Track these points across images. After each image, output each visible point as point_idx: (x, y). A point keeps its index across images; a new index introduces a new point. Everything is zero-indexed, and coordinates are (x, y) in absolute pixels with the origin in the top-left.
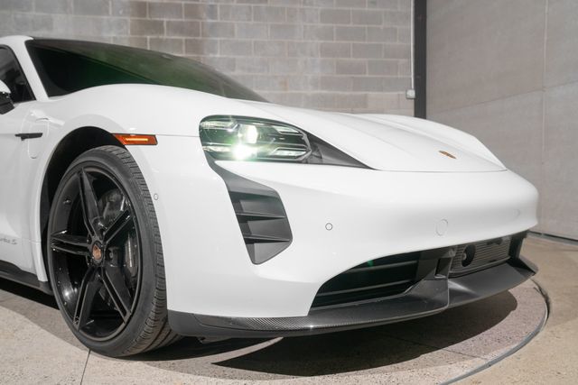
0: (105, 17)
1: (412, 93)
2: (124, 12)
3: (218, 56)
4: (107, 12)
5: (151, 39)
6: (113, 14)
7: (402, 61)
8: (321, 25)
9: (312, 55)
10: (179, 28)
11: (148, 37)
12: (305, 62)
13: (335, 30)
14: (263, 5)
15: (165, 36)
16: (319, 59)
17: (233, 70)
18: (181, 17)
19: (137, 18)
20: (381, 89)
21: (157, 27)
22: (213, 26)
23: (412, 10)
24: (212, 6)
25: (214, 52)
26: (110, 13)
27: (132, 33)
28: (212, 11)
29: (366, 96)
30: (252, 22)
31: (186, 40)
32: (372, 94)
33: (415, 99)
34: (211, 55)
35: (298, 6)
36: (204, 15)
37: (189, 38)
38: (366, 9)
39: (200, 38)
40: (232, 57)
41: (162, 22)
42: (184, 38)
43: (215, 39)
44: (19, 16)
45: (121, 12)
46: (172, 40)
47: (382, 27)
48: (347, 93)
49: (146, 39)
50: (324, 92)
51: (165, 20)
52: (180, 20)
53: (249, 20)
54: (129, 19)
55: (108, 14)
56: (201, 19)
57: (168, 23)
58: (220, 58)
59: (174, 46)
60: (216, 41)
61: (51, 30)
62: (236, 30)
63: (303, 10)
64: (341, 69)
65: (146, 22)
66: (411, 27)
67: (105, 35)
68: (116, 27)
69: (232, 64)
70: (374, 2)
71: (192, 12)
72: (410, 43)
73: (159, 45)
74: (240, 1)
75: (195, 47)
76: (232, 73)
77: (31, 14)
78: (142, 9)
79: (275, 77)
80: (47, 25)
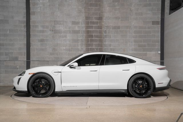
1: (159, 52)
3: (107, 43)
7: (157, 43)
8: (134, 34)
9: (132, 42)
10: (97, 36)
11: (89, 39)
12: (130, 44)
13: (138, 36)
14: (119, 30)
15: (93, 39)
16: (133, 43)
17: (111, 47)
18: (98, 34)
20: (151, 51)
21: (92, 36)
22: (106, 35)
23: (160, 29)
24: (105, 30)
27: (85, 38)
28: (105, 32)
29: (146, 53)
30: (116, 34)
31: (99, 39)
32: (148, 52)
33: (161, 54)
34: (105, 43)
35: (128, 30)
38: (147, 30)
39: (102, 39)
40: (110, 43)
41: (93, 35)
42: (98, 39)
44: (59, 35)
45: (83, 33)
46: (95, 39)
47: (151, 34)
48: (141, 52)
50: (135, 52)
53: (115, 34)
54: (85, 34)
55: (80, 34)
56: (103, 34)
59: (96, 41)
60: (106, 39)
61: (66, 38)
62: (111, 37)
63: (129, 31)
64: (140, 46)
65: (89, 35)
66: (160, 34)
67: (79, 39)
68: (82, 37)
69: (110, 45)
70: (149, 28)
71: (100, 32)
72: (159, 39)
73: (92, 41)
74: (113, 29)
75: (101, 41)
76: (110, 47)
77: (62, 34)
78: (88, 32)
79: (121, 48)
80: (66, 36)
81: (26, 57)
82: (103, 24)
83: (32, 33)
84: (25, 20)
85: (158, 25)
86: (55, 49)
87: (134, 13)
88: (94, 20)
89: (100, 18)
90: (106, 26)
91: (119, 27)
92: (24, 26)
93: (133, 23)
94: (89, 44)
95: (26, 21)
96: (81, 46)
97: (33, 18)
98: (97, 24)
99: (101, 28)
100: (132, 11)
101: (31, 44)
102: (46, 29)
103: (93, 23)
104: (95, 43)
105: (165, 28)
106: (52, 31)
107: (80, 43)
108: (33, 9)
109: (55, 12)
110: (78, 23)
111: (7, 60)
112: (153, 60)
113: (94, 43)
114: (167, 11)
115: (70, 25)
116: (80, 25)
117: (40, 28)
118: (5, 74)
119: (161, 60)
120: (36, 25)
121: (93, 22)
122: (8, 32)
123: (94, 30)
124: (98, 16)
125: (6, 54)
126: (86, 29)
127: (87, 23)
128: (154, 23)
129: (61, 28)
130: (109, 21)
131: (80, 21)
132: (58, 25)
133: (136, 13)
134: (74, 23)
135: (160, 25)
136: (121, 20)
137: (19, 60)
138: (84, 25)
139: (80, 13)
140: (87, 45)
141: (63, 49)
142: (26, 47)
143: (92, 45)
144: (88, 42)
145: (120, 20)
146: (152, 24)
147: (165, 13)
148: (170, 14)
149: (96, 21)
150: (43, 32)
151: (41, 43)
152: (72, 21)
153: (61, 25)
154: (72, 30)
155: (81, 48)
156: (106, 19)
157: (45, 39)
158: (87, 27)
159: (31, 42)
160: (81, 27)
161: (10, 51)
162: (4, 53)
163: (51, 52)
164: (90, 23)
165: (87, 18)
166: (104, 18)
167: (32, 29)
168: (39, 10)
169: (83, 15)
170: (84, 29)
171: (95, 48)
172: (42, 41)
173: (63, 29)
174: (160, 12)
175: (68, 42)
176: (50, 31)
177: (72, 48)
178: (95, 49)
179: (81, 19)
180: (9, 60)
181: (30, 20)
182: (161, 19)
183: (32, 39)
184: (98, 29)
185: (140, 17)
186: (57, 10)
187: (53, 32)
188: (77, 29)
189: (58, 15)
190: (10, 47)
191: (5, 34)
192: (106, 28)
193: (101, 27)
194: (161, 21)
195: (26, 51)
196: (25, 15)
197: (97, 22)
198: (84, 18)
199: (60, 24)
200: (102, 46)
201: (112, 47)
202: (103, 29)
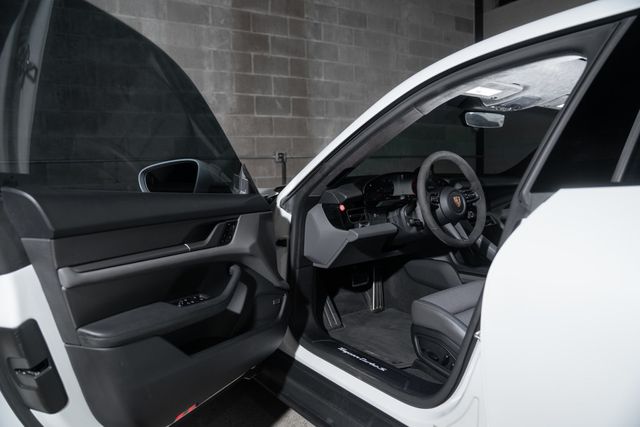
0: (204, 26)
2: (225, 22)
3: (323, 79)
4: (207, 19)
5: (255, 56)
6: (213, 22)
8: (410, 56)
10: (284, 46)
11: (252, 54)
14: (362, 29)
15: (269, 54)
17: (337, 97)
18: (286, 34)
19: (239, 30)
21: (261, 43)
22: (318, 47)
24: (316, 24)
25: (319, 76)
26: (210, 21)
27: (234, 48)
28: (316, 32)
29: (444, 129)
30: (353, 46)
31: (292, 60)
34: (316, 79)
35: (391, 34)
36: (309, 34)
37: (293, 57)
38: (443, 44)
39: (305, 59)
40: (336, 81)
41: (267, 37)
42: (289, 58)
43: (320, 61)
45: (222, 22)
46: (278, 58)
49: (250, 56)
51: (270, 35)
52: (285, 37)
53: (351, 44)
54: (231, 30)
55: (207, 23)
56: (305, 37)
57: (273, 39)
58: (325, 82)
59: (280, 65)
60: (321, 64)
62: (339, 54)
63: (395, 39)
65: (250, 36)
67: (205, 48)
68: (217, 40)
69: (335, 91)
70: (448, 39)
71: (297, 29)
73: (263, 63)
74: (343, 22)
75: (300, 68)
76: (336, 100)
78: (245, 21)
85: (469, 34)
90: (316, 5)
91: (363, 20)
93: (406, 14)
94: (253, 77)
96: (216, 86)
99: (300, 13)
104: (276, 76)
113: (273, 76)
123: (270, 13)
126: (234, 5)
128: (459, 23)
135: (474, 35)
140: (244, 83)
143: (264, 84)
144: (247, 67)
146: (456, 29)
154: (169, 2)
155: (218, 96)
170: (227, 5)
171: (279, 99)
178: (279, 105)
182: (475, 14)
184: (287, 12)
192: (317, 13)
193: (297, 8)
194: (476, 20)
200: (304, 93)
201: (341, 99)
202: (306, 16)
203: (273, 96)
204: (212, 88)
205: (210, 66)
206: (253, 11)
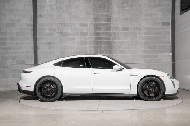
1: (171, 54)
3: (116, 45)
7: (168, 45)
8: (144, 36)
9: (141, 44)
10: (106, 38)
11: (98, 41)
12: (140, 46)
13: (148, 37)
14: (128, 31)
15: (102, 41)
16: (143, 45)
18: (106, 35)
19: (95, 36)
20: (162, 53)
21: (100, 38)
22: (115, 37)
23: (171, 30)
24: (114, 32)
25: (115, 44)
27: (94, 40)
28: (114, 34)
29: (157, 55)
30: (125, 36)
31: (108, 41)
32: (159, 54)
33: (172, 55)
34: (114, 45)
36: (112, 35)
38: (157, 31)
39: (111, 41)
40: (119, 45)
42: (107, 41)
44: (67, 38)
45: (91, 35)
46: (104, 41)
47: (162, 35)
48: (152, 54)
50: (145, 54)
54: (93, 37)
55: (88, 36)
57: (103, 37)
59: (105, 43)
60: (115, 41)
61: (74, 40)
62: (121, 38)
63: (139, 32)
64: (150, 48)
65: (97, 37)
66: (170, 35)
67: (87, 41)
68: (90, 39)
69: (120, 47)
70: (159, 29)
71: (109, 34)
72: (170, 40)
73: (101, 43)
74: (122, 30)
75: (110, 43)
77: (70, 37)
78: (96, 34)
79: (131, 50)
80: (74, 39)
81: (33, 60)
82: (112, 26)
83: (39, 36)
84: (32, 22)
85: (169, 26)
86: (63, 52)
87: (144, 14)
88: (103, 22)
89: (109, 20)
91: (128, 29)
92: (31, 29)
93: (143, 25)
94: (98, 46)
95: (33, 24)
96: (90, 49)
97: (40, 21)
98: (106, 26)
100: (141, 12)
101: (38, 47)
102: (53, 32)
103: (102, 25)
104: (104, 45)
105: (176, 29)
106: (60, 33)
107: (88, 46)
108: (40, 12)
109: (62, 14)
110: (85, 25)
111: (14, 64)
112: (164, 62)
114: (177, 12)
115: (78, 27)
116: (88, 27)
117: (47, 31)
118: (12, 78)
119: (172, 62)
120: (43, 27)
121: (102, 23)
122: (15, 36)
123: (102, 32)
124: (107, 18)
125: (13, 58)
126: (94, 31)
127: (96, 25)
128: (164, 24)
129: (68, 30)
130: (118, 22)
131: (89, 22)
132: (66, 28)
133: (146, 14)
134: (82, 25)
135: (171, 26)
136: (131, 22)
137: (26, 64)
138: (92, 27)
139: (88, 14)
140: (96, 47)
141: (72, 52)
142: (33, 50)
143: (101, 47)
144: (97, 44)
145: (129, 21)
146: (163, 25)
147: (176, 13)
148: (181, 14)
149: (104, 23)
150: (50, 34)
151: (49, 46)
152: (80, 23)
153: (68, 28)
154: (80, 33)
155: (90, 51)
156: (115, 21)
157: (52, 41)
158: (96, 29)
159: (38, 46)
160: (90, 29)
161: (17, 55)
162: (11, 57)
163: (59, 55)
164: (99, 25)
165: (95, 20)
166: (113, 20)
167: (39, 32)
168: (46, 13)
169: (91, 17)
170: (93, 31)
171: (104, 51)
172: (49, 44)
173: (70, 31)
174: (171, 12)
175: (76, 45)
176: (58, 34)
177: (80, 51)
178: (104, 52)
179: (89, 21)
180: (16, 64)
181: (37, 23)
182: (172, 19)
183: (39, 42)
184: (107, 30)
185: (149, 17)
186: (65, 12)
187: (61, 35)
188: (85, 31)
189: (66, 17)
190: (18, 51)
191: (11, 38)
192: (115, 29)
193: (109, 29)
194: (171, 21)
195: (33, 55)
196: (32, 18)
197: (106, 23)
198: (93, 20)
199: (68, 26)
200: (111, 49)
201: (121, 49)
202: (112, 31)
203: (103, 50)
204: (89, 49)
205: (88, 44)
206: (98, 32)
